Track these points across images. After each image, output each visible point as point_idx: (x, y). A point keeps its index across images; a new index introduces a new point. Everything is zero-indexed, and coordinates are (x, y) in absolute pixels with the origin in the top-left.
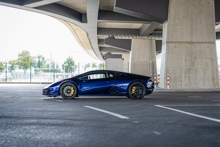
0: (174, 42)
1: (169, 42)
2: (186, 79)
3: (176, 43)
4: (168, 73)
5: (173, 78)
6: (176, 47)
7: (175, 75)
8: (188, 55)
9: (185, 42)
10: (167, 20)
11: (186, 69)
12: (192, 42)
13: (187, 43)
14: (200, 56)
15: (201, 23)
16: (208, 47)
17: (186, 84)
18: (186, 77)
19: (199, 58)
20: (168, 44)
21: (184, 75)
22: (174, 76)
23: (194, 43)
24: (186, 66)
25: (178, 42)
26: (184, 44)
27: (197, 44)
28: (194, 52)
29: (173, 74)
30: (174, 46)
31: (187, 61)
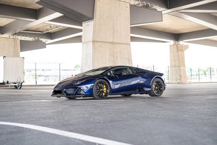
0: (99, 42)
1: (95, 41)
3: (101, 42)
6: (101, 46)
8: (111, 55)
9: (108, 42)
10: (93, 19)
12: (113, 42)
13: (110, 43)
14: (120, 56)
15: (120, 24)
16: (125, 48)
19: (119, 58)
20: (94, 43)
23: (115, 43)
25: (102, 42)
26: (107, 44)
27: (118, 45)
28: (115, 52)
30: (100, 45)
31: (110, 61)
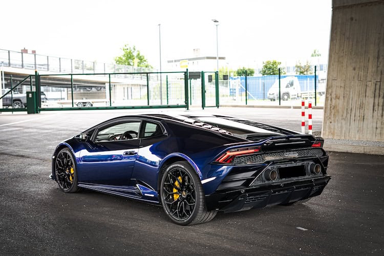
0: (349, 7)
1: (337, 8)
2: (375, 113)
3: (355, 7)
4: (331, 95)
5: (340, 110)
6: (352, 19)
7: (346, 99)
11: (379, 83)
17: (377, 128)
18: (376, 107)
21: (371, 101)
22: (345, 104)
24: (379, 72)
25: (358, 5)
26: (376, 8)
29: (342, 98)
30: (350, 17)
31: (381, 59)
